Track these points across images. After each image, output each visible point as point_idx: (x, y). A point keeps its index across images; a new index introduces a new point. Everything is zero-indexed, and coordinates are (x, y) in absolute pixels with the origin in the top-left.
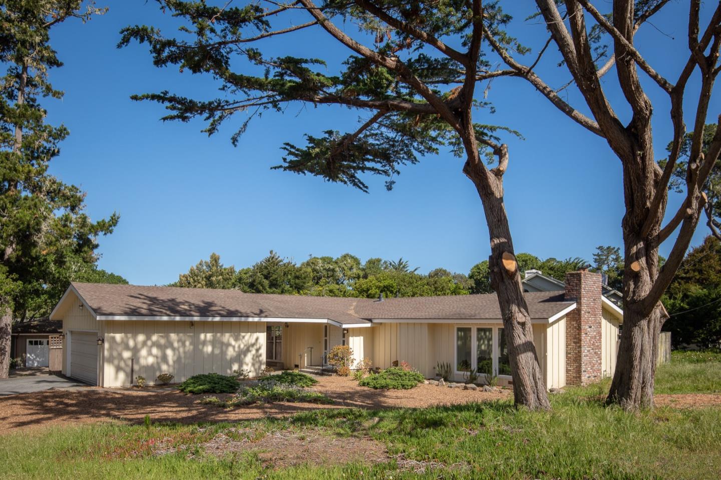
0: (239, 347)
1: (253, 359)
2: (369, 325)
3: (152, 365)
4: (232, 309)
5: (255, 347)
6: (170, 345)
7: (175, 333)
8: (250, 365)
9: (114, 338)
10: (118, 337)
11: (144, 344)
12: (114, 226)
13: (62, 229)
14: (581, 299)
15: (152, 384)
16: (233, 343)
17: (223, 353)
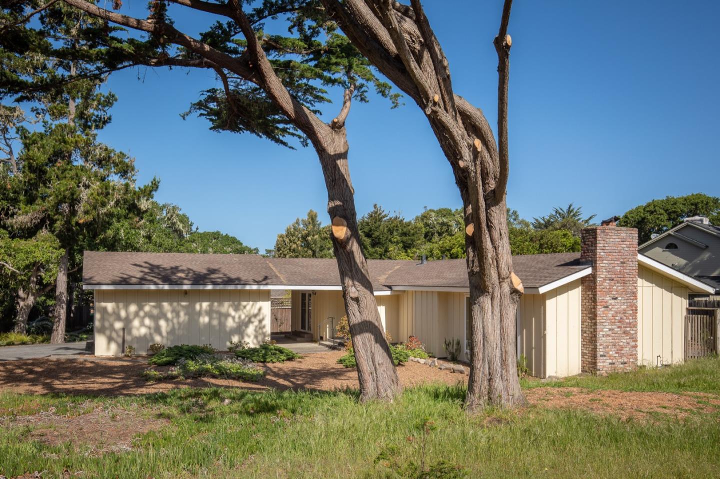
0: (240, 317)
1: (255, 330)
2: (388, 293)
3: (145, 335)
4: (233, 276)
5: (258, 318)
6: (163, 315)
7: (167, 302)
8: (252, 337)
9: (105, 309)
10: (110, 306)
11: (136, 314)
12: (155, 190)
13: (97, 197)
14: (596, 263)
15: (144, 354)
16: (233, 313)
17: (222, 325)
